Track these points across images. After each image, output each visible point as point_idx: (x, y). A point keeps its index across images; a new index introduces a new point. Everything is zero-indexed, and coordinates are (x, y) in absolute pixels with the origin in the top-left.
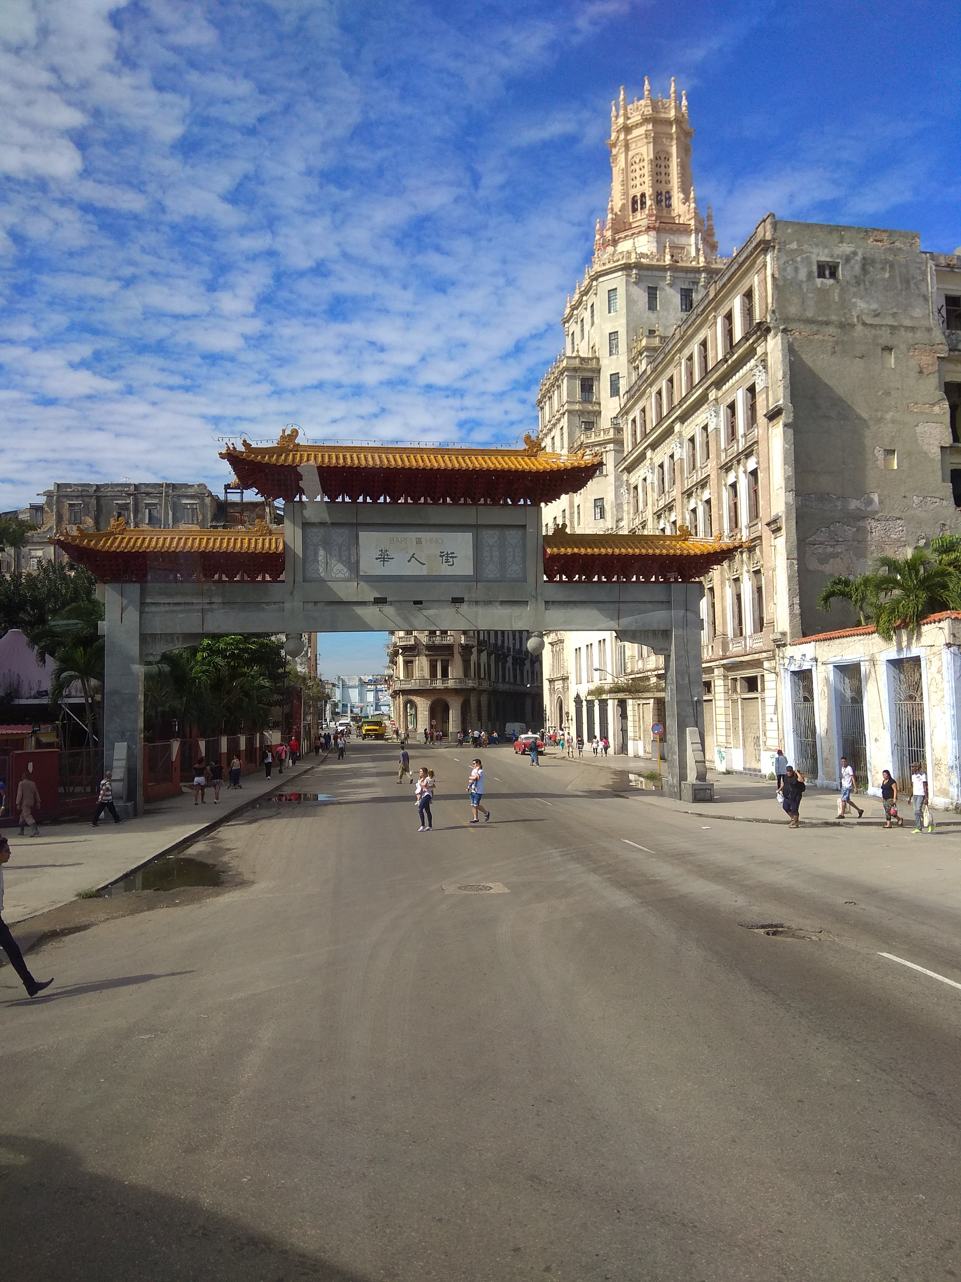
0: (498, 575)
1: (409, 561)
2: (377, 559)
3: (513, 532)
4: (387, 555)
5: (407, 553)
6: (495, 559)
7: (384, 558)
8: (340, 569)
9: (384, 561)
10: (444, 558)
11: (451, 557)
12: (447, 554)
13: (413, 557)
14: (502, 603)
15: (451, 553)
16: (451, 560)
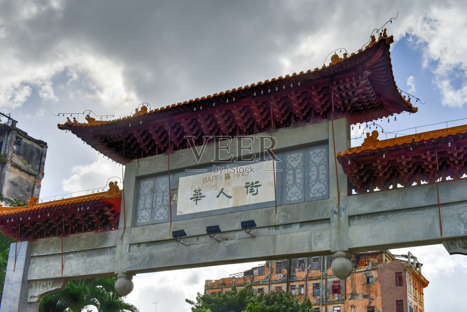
0: (300, 197)
1: (218, 197)
2: (191, 199)
3: (318, 150)
4: (200, 194)
5: (217, 189)
6: (298, 181)
7: (197, 197)
8: (162, 212)
9: (197, 200)
10: (249, 188)
11: (255, 187)
12: (252, 184)
13: (221, 192)
14: (302, 223)
15: (256, 183)
16: (255, 189)
